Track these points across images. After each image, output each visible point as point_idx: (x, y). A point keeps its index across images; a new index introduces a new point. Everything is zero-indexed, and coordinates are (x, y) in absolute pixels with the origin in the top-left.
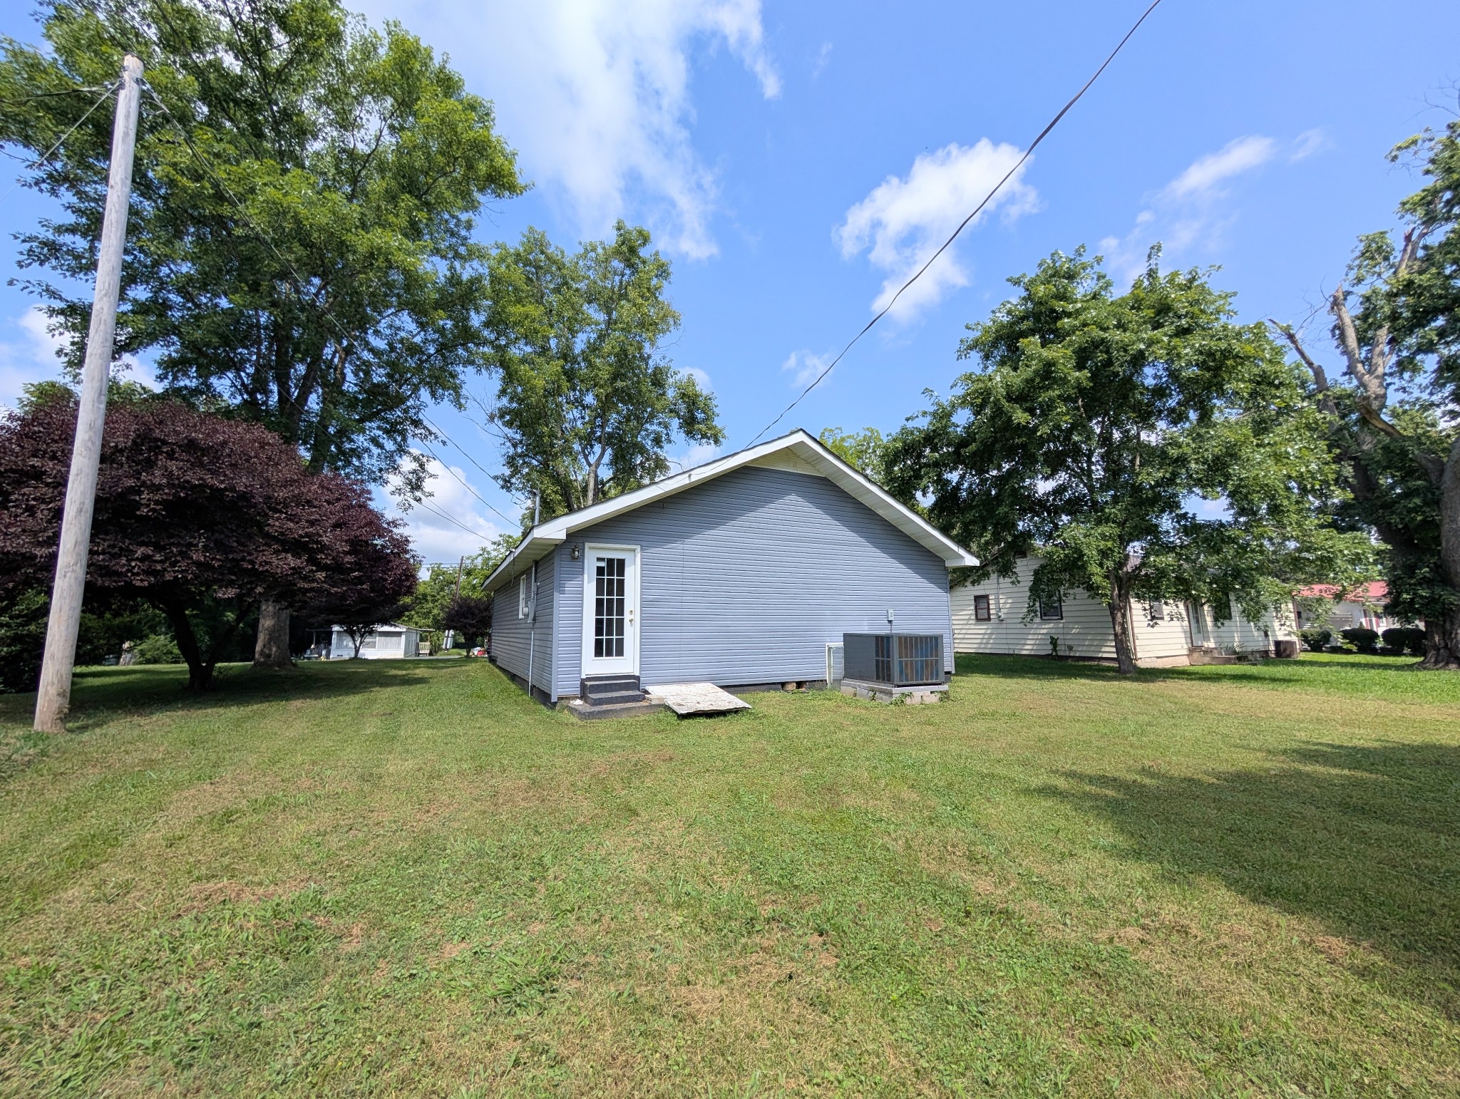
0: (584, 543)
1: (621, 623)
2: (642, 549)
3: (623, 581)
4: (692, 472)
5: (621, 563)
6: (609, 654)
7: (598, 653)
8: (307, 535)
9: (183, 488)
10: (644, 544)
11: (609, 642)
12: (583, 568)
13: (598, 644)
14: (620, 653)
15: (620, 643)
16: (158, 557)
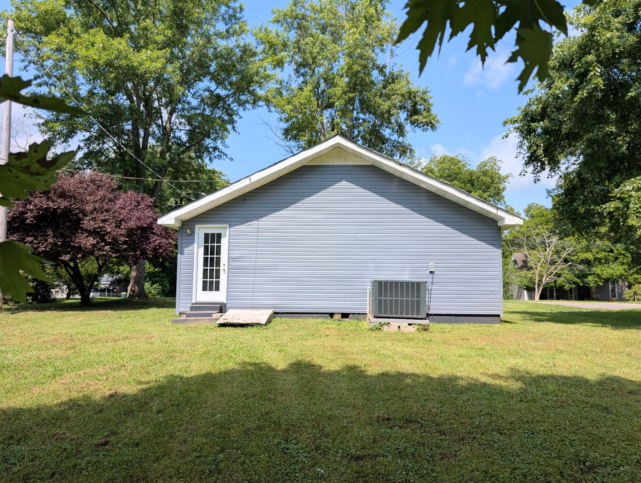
0: (194, 225)
1: (218, 271)
2: (230, 227)
3: (220, 246)
4: (251, 177)
5: (219, 236)
6: (211, 289)
7: (204, 289)
8: (99, 228)
9: (41, 210)
10: (231, 223)
11: (211, 282)
12: (194, 240)
13: (205, 283)
14: (217, 289)
15: (218, 283)
16: (35, 242)
